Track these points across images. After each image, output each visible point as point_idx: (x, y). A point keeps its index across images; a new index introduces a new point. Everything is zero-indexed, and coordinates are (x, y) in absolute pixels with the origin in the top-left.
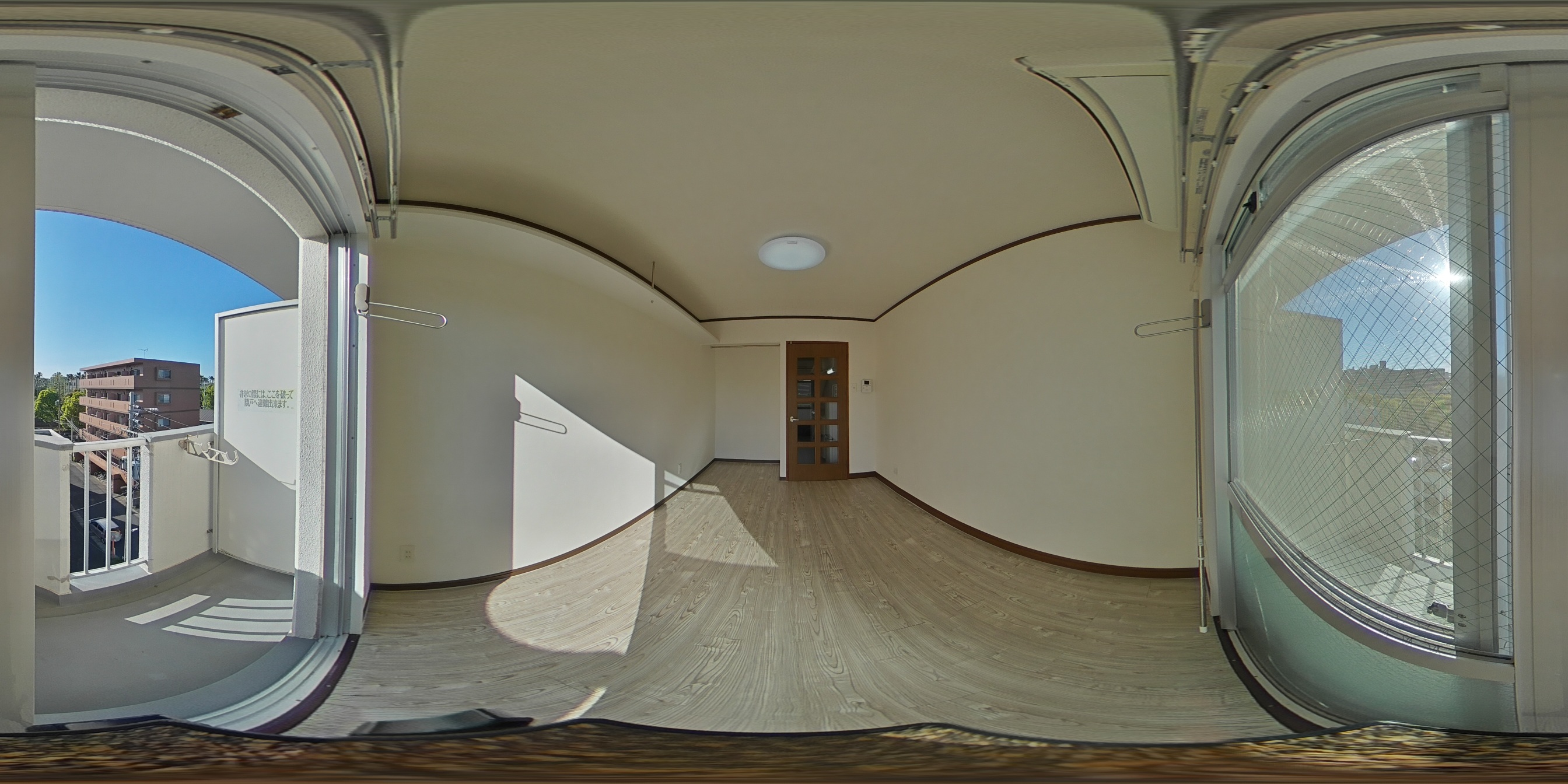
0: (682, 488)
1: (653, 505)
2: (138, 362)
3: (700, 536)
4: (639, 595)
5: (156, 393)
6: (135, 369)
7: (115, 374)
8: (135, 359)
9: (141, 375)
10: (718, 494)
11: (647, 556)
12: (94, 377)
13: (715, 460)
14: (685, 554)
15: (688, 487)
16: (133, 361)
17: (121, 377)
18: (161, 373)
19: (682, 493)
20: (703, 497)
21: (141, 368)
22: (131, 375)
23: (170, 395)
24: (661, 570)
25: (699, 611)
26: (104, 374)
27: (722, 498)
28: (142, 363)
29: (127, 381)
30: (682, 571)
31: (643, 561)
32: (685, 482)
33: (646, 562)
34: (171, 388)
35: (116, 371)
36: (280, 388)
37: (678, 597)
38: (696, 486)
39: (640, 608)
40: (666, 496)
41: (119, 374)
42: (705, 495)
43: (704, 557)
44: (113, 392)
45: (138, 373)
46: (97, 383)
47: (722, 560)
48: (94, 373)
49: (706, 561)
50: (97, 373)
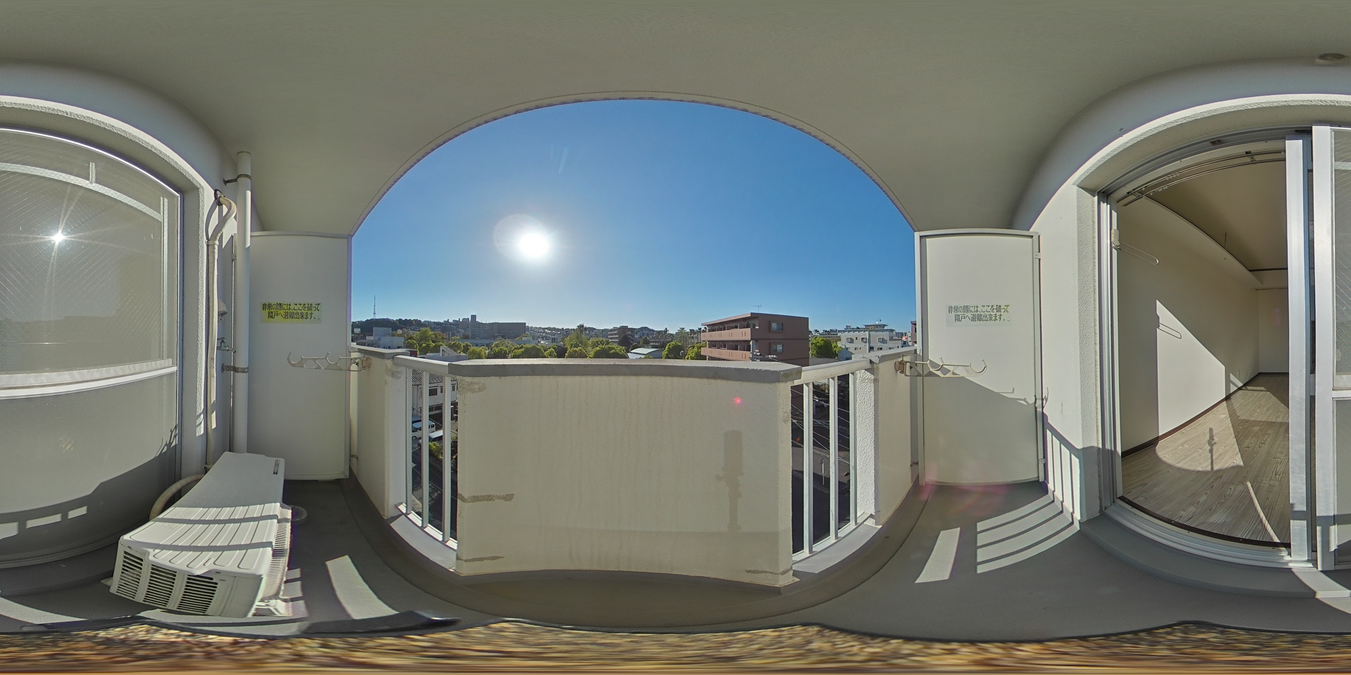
0: (1240, 389)
1: (1224, 397)
2: (754, 316)
3: (1258, 411)
4: (1235, 440)
5: (770, 344)
6: (750, 322)
7: (733, 328)
8: (751, 313)
9: (757, 327)
10: (1265, 391)
11: (1230, 422)
12: (714, 330)
13: (1260, 374)
14: (1252, 419)
15: (1244, 388)
16: (750, 316)
17: (738, 330)
18: (774, 326)
19: (1240, 392)
20: (1256, 393)
21: (756, 322)
22: (747, 328)
23: (783, 346)
24: (1241, 428)
25: (1267, 443)
26: (722, 327)
27: (1268, 393)
28: (757, 317)
29: (744, 333)
30: (1253, 427)
31: (1229, 424)
32: (1242, 385)
33: (1231, 425)
34: (783, 339)
35: (733, 325)
36: (995, 303)
37: (1254, 438)
38: (1249, 388)
39: (1238, 445)
40: (1231, 392)
41: (736, 327)
42: (1257, 392)
43: (1264, 420)
44: (731, 343)
45: (754, 326)
46: (718, 336)
47: (1274, 420)
48: (713, 327)
49: (1264, 422)
50: (716, 327)
